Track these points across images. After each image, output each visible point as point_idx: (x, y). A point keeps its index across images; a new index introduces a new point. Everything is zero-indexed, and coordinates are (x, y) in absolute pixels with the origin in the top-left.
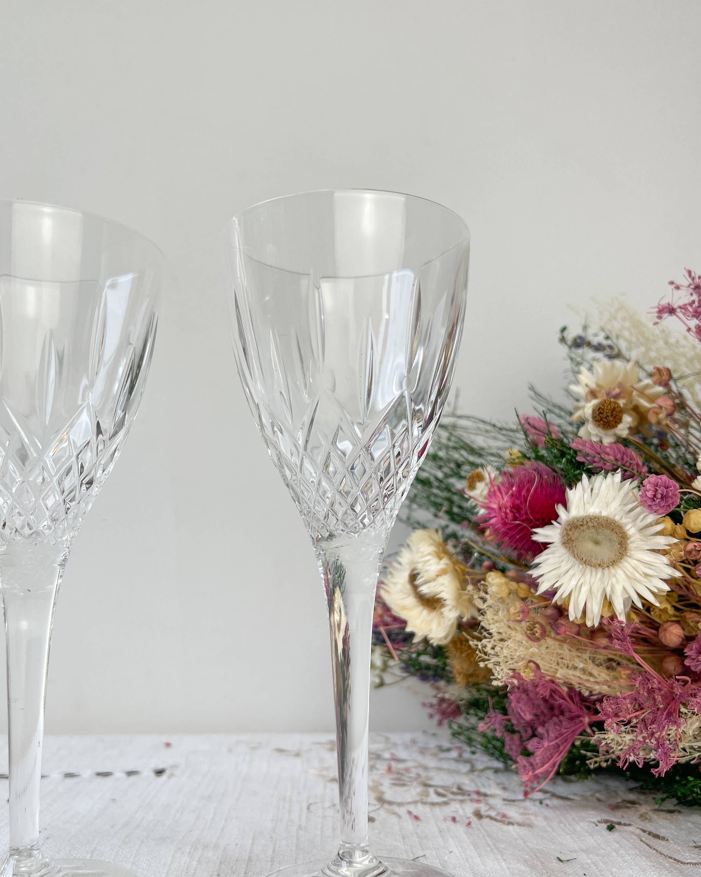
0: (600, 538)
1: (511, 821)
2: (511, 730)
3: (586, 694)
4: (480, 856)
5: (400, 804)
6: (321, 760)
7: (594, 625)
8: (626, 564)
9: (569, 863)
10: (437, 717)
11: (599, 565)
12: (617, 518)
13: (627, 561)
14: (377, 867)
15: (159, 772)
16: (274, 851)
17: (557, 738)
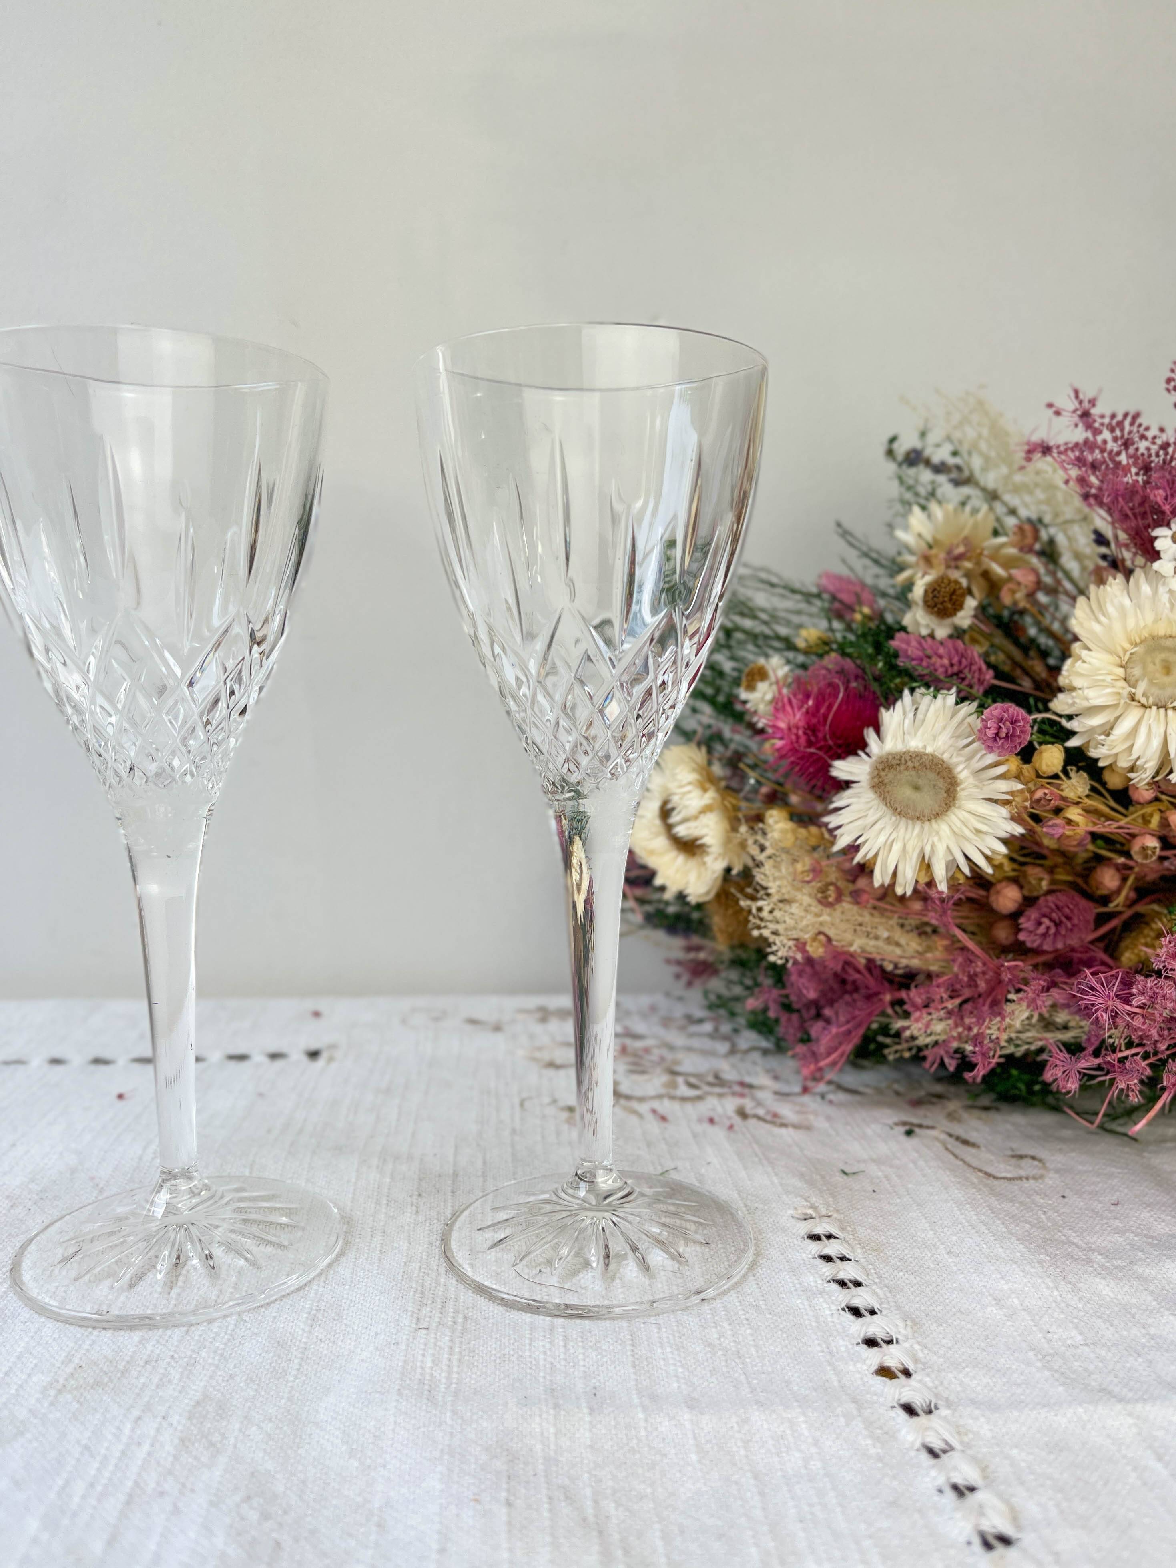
0: (921, 782)
1: (784, 1121)
2: (787, 1007)
3: (889, 967)
4: (745, 1168)
5: (641, 1099)
6: (532, 1037)
7: (905, 893)
8: (953, 817)
9: (855, 1176)
10: (685, 978)
11: (918, 818)
12: (946, 757)
13: (954, 814)
14: (621, 1189)
15: (314, 1055)
16: (484, 1163)
17: (848, 1022)
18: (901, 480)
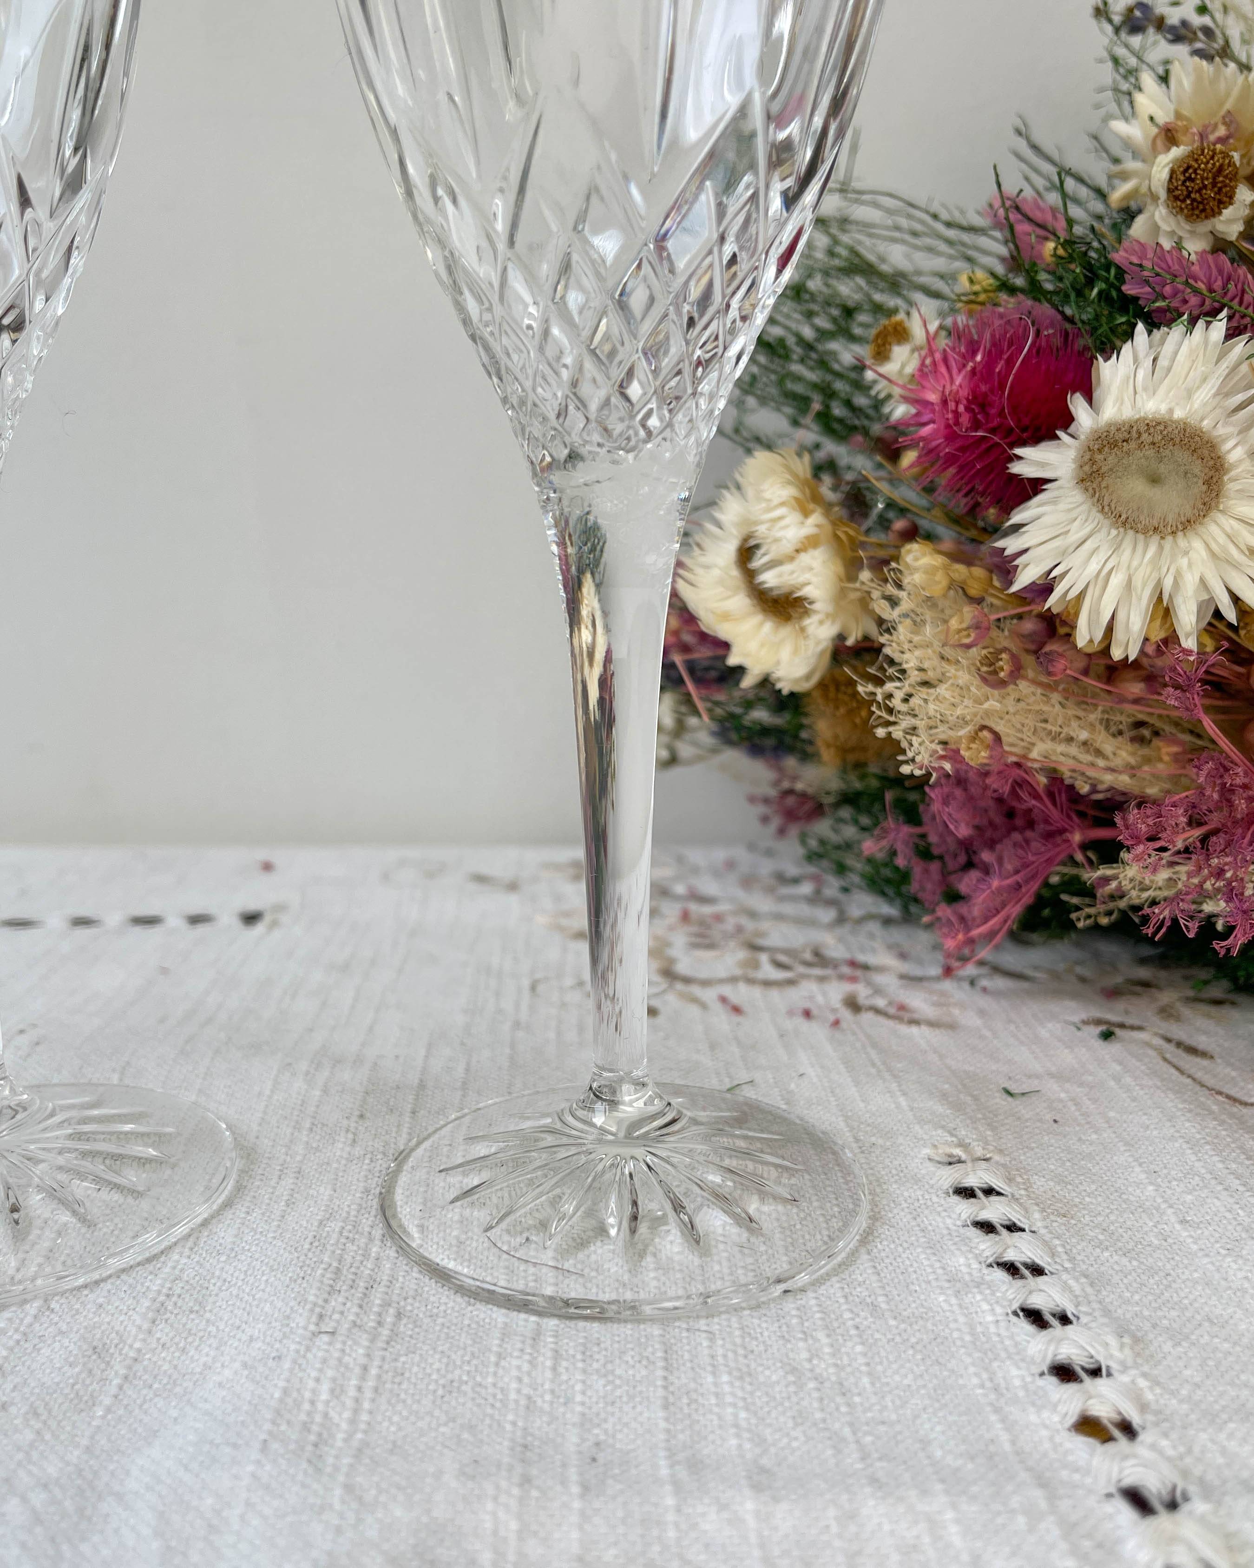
0: (1163, 469)
1: (916, 1016)
2: (925, 853)
3: (1085, 789)
4: (857, 1083)
5: (706, 983)
6: (558, 898)
7: (1127, 657)
8: (1213, 528)
9: (1024, 1098)
10: (776, 822)
11: (1156, 529)
12: (1206, 424)
13: (1216, 522)
14: (662, 1114)
15: (251, 918)
16: (467, 1070)
17: (1017, 872)
18: (1116, 61)
